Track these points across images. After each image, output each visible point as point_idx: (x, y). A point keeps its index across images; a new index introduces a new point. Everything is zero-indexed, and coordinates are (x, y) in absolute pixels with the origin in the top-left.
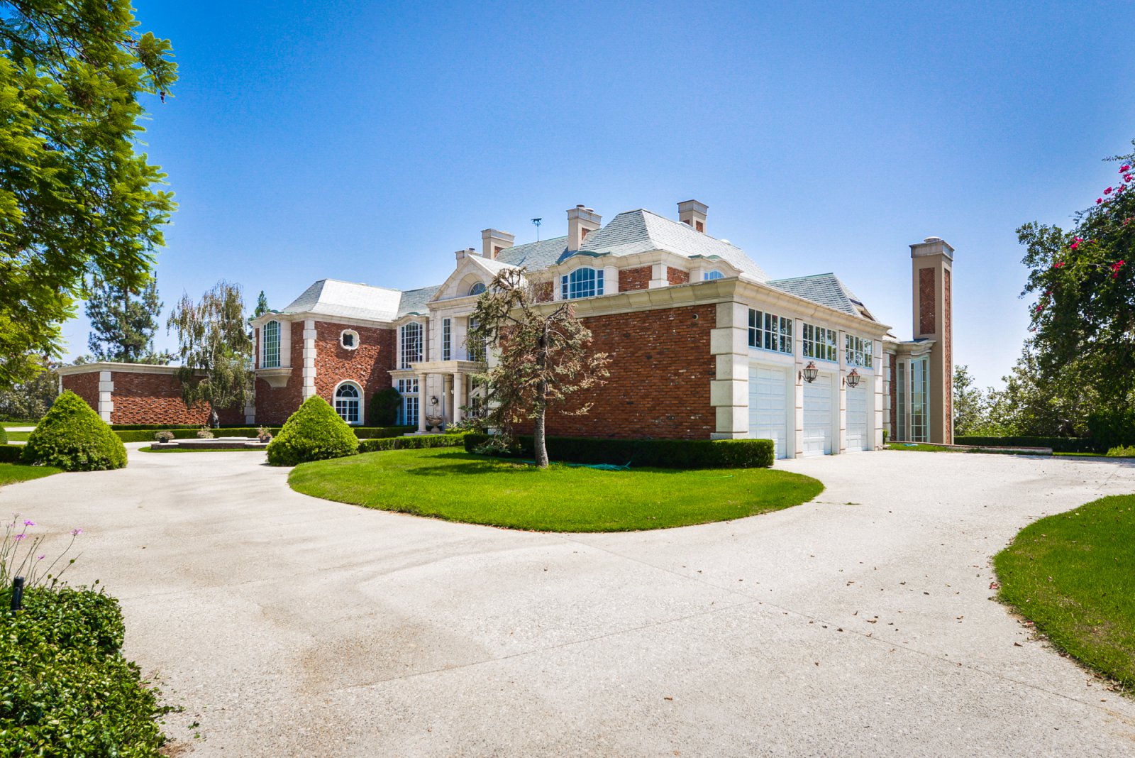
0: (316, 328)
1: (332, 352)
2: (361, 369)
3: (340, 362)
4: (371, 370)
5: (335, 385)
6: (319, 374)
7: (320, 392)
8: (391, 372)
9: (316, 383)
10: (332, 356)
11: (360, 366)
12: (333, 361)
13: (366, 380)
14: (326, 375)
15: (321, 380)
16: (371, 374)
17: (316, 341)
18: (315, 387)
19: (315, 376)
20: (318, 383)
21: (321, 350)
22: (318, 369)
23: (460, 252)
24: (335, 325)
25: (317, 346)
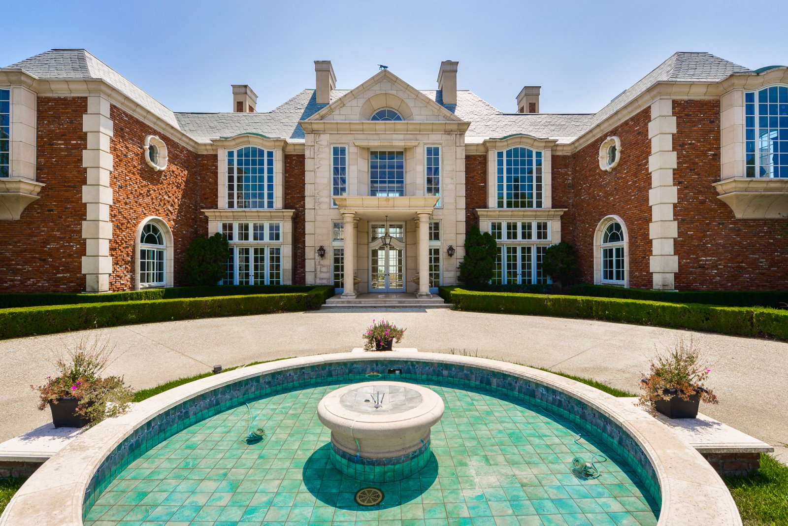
0: (113, 116)
1: (135, 167)
2: (169, 202)
3: (145, 186)
4: (179, 205)
5: (138, 223)
6: (116, 201)
7: (118, 232)
8: (208, 212)
9: (113, 216)
10: (134, 174)
11: (167, 198)
12: (136, 183)
13: (174, 220)
14: (126, 204)
15: (120, 212)
16: (179, 212)
17: (112, 141)
18: (111, 224)
19: (112, 204)
20: (115, 216)
21: (119, 160)
22: (114, 191)
23: (240, 86)
24: (137, 122)
25: (114, 150)
